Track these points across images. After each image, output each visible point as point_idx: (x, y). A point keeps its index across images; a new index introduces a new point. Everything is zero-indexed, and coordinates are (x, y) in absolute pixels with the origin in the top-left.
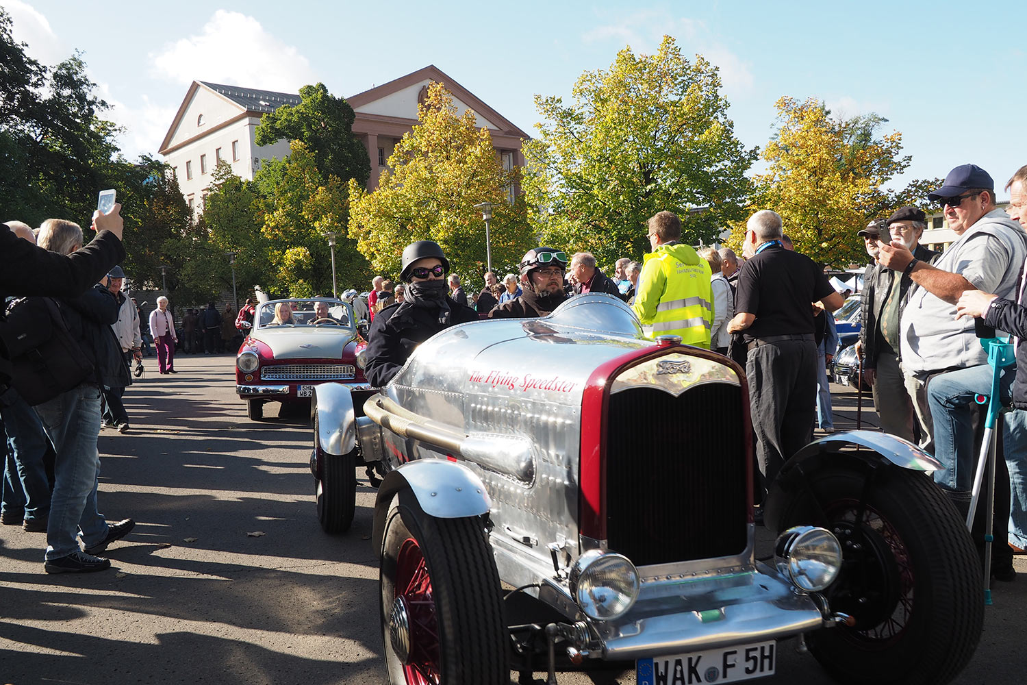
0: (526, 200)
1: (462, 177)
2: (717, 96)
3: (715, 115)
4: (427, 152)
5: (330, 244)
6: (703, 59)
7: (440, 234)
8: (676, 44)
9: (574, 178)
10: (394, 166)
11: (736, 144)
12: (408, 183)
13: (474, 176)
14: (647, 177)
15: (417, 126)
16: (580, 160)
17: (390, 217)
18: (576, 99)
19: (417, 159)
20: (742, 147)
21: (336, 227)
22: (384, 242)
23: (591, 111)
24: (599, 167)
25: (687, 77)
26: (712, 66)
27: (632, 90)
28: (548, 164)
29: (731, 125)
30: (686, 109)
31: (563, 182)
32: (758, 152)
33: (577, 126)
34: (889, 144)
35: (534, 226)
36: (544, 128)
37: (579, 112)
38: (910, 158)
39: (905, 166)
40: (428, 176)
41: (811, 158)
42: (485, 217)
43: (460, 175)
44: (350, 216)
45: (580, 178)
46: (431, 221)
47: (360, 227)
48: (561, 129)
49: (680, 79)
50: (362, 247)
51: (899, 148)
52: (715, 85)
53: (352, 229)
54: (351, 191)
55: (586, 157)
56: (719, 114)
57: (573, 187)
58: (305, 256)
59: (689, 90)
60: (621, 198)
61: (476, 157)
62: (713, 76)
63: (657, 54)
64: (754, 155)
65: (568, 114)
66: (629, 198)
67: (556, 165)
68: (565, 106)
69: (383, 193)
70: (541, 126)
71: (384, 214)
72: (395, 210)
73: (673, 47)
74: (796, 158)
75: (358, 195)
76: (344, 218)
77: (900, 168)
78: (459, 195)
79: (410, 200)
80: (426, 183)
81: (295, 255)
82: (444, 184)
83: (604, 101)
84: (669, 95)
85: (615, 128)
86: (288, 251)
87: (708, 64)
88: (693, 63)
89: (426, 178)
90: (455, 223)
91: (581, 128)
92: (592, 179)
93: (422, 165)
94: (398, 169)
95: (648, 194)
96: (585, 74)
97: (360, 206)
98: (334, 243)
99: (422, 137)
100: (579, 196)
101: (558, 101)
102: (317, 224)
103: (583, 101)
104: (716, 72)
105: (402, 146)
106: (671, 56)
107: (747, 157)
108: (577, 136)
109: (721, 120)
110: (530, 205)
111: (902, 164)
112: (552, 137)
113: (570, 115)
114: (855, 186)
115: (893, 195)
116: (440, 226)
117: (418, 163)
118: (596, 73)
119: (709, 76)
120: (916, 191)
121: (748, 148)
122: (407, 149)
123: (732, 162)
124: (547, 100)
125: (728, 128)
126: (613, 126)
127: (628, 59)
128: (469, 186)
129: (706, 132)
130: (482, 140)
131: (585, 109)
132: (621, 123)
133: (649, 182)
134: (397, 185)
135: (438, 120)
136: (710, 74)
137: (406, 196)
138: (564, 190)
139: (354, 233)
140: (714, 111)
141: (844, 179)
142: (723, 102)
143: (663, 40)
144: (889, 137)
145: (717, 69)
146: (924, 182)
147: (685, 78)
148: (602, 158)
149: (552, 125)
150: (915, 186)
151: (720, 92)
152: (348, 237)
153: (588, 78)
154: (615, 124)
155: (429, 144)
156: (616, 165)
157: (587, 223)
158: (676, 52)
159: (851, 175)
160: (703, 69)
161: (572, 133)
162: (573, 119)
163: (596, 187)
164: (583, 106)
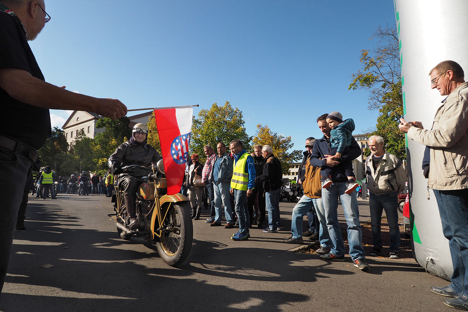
4: (151, 130)
6: (237, 109)
8: (230, 104)
9: (197, 140)
11: (246, 135)
15: (148, 122)
16: (199, 135)
18: (199, 117)
20: (248, 136)
23: (204, 121)
24: (206, 137)
25: (232, 113)
27: (216, 116)
29: (245, 129)
30: (232, 122)
31: (194, 141)
33: (199, 125)
34: (288, 140)
38: (293, 144)
39: (292, 146)
40: (151, 137)
41: (266, 142)
45: (199, 140)
48: (194, 126)
51: (290, 141)
52: (241, 117)
55: (201, 134)
56: (242, 125)
57: (197, 143)
59: (233, 117)
62: (240, 114)
63: (224, 106)
64: (251, 138)
67: (192, 136)
68: (196, 118)
77: (291, 146)
81: (103, 160)
83: (208, 118)
84: (228, 119)
87: (239, 110)
88: (235, 110)
91: (201, 126)
96: (203, 110)
99: (149, 126)
100: (199, 146)
101: (194, 117)
102: (111, 151)
103: (202, 118)
104: (241, 113)
106: (228, 107)
107: (249, 139)
109: (242, 127)
113: (197, 121)
114: (279, 151)
115: (289, 154)
118: (206, 110)
120: (295, 153)
121: (250, 136)
127: (215, 106)
129: (238, 129)
131: (202, 120)
132: (213, 124)
138: (194, 144)
140: (240, 124)
141: (276, 149)
142: (243, 121)
143: (226, 102)
144: (288, 138)
145: (241, 112)
146: (297, 151)
148: (206, 135)
150: (294, 152)
151: (242, 119)
153: (203, 112)
155: (152, 128)
156: (211, 137)
157: (201, 155)
158: (230, 106)
159: (278, 148)
160: (237, 112)
161: (198, 127)
162: (198, 123)
163: (204, 143)
164: (201, 119)
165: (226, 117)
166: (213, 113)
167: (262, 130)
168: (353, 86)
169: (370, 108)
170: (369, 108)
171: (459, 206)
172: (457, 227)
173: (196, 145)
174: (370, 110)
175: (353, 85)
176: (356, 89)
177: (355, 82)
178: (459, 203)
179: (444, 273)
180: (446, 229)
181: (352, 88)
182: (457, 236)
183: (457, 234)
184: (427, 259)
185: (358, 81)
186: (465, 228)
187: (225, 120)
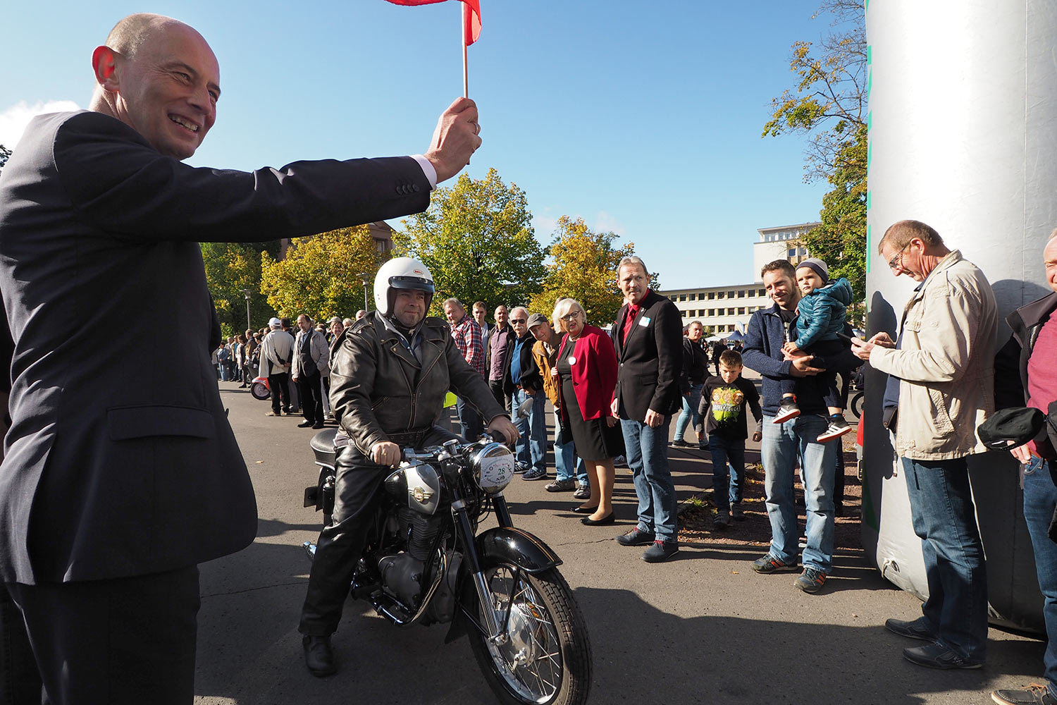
1: (348, 254)
2: (524, 211)
3: (523, 223)
5: (246, 298)
6: (515, 185)
7: (331, 294)
8: (498, 174)
9: (428, 259)
10: (297, 244)
11: (536, 243)
12: (307, 256)
13: (356, 254)
14: (478, 262)
16: (432, 247)
17: (293, 280)
20: (539, 246)
21: (252, 286)
22: (288, 297)
23: (441, 214)
24: (446, 253)
25: (505, 196)
26: (521, 191)
27: (469, 202)
28: (410, 249)
29: (533, 231)
30: (504, 217)
32: (549, 250)
33: (430, 224)
36: (408, 223)
37: (434, 214)
40: (323, 252)
41: (581, 256)
42: (364, 283)
43: (346, 253)
44: (262, 278)
45: (433, 259)
46: (324, 284)
47: (270, 286)
48: (420, 226)
49: (500, 198)
50: (271, 301)
52: (523, 203)
53: (264, 288)
54: (264, 260)
55: (437, 245)
56: (526, 223)
58: (226, 306)
59: (506, 205)
60: (461, 274)
61: (358, 240)
62: (522, 197)
63: (485, 180)
64: (547, 251)
65: (425, 216)
66: (466, 275)
67: (416, 249)
69: (288, 263)
70: (406, 222)
71: (288, 278)
72: (297, 276)
73: (496, 176)
74: (571, 255)
75: (268, 263)
76: (257, 279)
78: (346, 267)
79: (308, 268)
80: (321, 257)
81: (218, 305)
82: (335, 259)
83: (449, 208)
84: (493, 208)
85: (457, 227)
87: (519, 189)
88: (510, 188)
89: (320, 254)
90: (342, 286)
91: (434, 225)
92: (441, 261)
93: (318, 244)
94: (300, 246)
95: (478, 273)
97: (269, 270)
98: (250, 297)
102: (236, 283)
103: (436, 207)
104: (524, 195)
106: (494, 182)
107: (542, 253)
108: (430, 230)
109: (527, 227)
112: (413, 230)
116: (330, 288)
118: (444, 189)
121: (543, 246)
123: (533, 255)
125: (531, 232)
126: (456, 225)
127: (466, 181)
128: (353, 260)
129: (518, 234)
130: (363, 230)
132: (461, 223)
133: (479, 265)
134: (300, 257)
136: (520, 196)
137: (306, 266)
139: (265, 291)
140: (523, 221)
141: (600, 271)
142: (528, 215)
143: (489, 171)
144: (627, 246)
145: (525, 193)
147: (504, 197)
148: (448, 246)
151: (527, 209)
152: (261, 293)
156: (458, 252)
158: (498, 180)
159: (605, 268)
160: (515, 192)
161: (427, 228)
162: (428, 219)
163: (443, 266)
165: (490, 205)
166: (461, 196)
167: (571, 230)
168: (773, 128)
169: (807, 179)
170: (805, 179)
171: (943, 486)
172: (936, 522)
174: (808, 182)
175: (772, 126)
176: (779, 134)
177: (776, 119)
178: (942, 480)
179: (914, 587)
180: (918, 522)
181: (771, 132)
182: (935, 538)
183: (936, 534)
184: (886, 561)
185: (784, 117)
186: (949, 524)
187: (488, 211)
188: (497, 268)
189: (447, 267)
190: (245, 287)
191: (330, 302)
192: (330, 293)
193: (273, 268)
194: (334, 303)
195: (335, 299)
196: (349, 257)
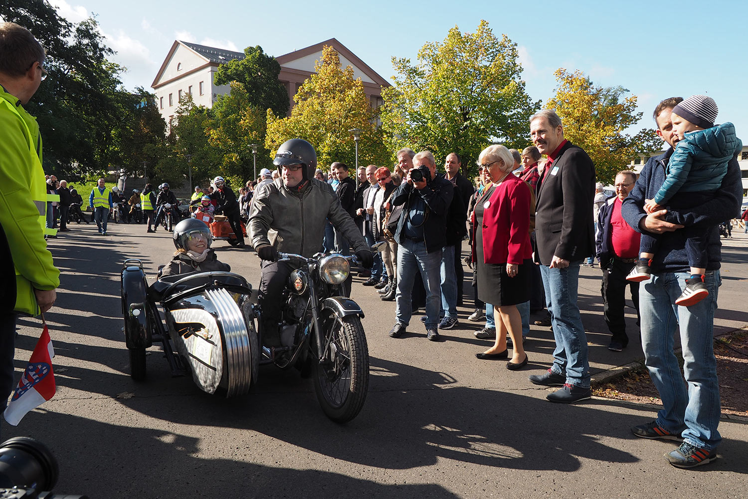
0: (383, 128)
1: (342, 110)
2: (515, 64)
3: (513, 76)
4: (320, 93)
5: (253, 152)
6: (507, 37)
8: (490, 26)
9: (415, 115)
10: (298, 101)
11: (527, 97)
12: (305, 113)
13: (350, 111)
14: (465, 116)
15: (314, 75)
16: (421, 103)
18: (419, 61)
19: (313, 98)
20: (530, 100)
21: (259, 141)
23: (430, 69)
24: (432, 108)
25: (495, 48)
26: (513, 43)
27: (458, 57)
28: (398, 104)
29: (524, 84)
30: (493, 71)
31: (408, 117)
32: (541, 104)
33: (419, 79)
34: (629, 104)
35: (387, 146)
36: (398, 79)
37: (422, 70)
38: (642, 114)
39: (638, 119)
40: (320, 109)
41: (576, 111)
42: (355, 139)
43: (340, 110)
44: (266, 134)
45: (420, 115)
46: (320, 139)
47: (273, 141)
48: (409, 81)
49: (491, 51)
51: (635, 106)
52: (514, 56)
53: (268, 143)
54: (268, 117)
55: (424, 100)
57: (414, 121)
58: (236, 159)
59: (496, 58)
60: (446, 130)
61: (352, 98)
62: (513, 49)
63: (476, 33)
64: (538, 106)
65: (414, 71)
66: (451, 130)
67: (403, 105)
68: (412, 65)
69: (289, 120)
70: (396, 78)
71: (287, 133)
72: (296, 131)
73: (487, 28)
74: (566, 110)
75: (272, 120)
76: (263, 135)
77: (634, 120)
78: (340, 123)
79: (306, 124)
80: (317, 113)
81: (230, 158)
82: (330, 115)
83: (438, 63)
84: (483, 62)
85: (444, 81)
86: (225, 155)
87: (510, 41)
88: (501, 40)
89: (317, 110)
90: (335, 142)
91: (422, 81)
92: (427, 116)
93: (316, 102)
94: (300, 103)
95: (464, 128)
96: (427, 44)
97: (273, 125)
98: (256, 152)
99: (316, 82)
100: (419, 127)
101: (407, 62)
103: (425, 62)
104: (515, 47)
105: (303, 88)
106: (485, 34)
107: (533, 107)
108: (419, 86)
109: (517, 80)
110: (385, 132)
111: (637, 118)
112: (402, 86)
113: (415, 71)
114: (604, 131)
115: (629, 138)
116: (325, 143)
117: (314, 100)
118: (435, 44)
119: (510, 50)
120: (644, 136)
121: (534, 101)
122: (306, 90)
123: (523, 109)
124: (400, 61)
125: (522, 86)
126: (443, 80)
127: (456, 35)
128: (347, 117)
129: (506, 87)
130: (357, 87)
131: (426, 68)
132: (448, 78)
133: (466, 120)
134: (299, 114)
135: (328, 71)
136: (511, 48)
137: (304, 122)
138: (408, 122)
139: (269, 146)
140: (512, 74)
141: (597, 126)
142: (519, 67)
143: (480, 23)
144: (629, 99)
145: (516, 45)
146: (650, 130)
147: (494, 50)
148: (435, 102)
149: (403, 78)
150: (644, 132)
151: (517, 61)
152: (265, 147)
153: (428, 47)
154: (444, 78)
155: (321, 88)
156: (444, 107)
157: (423, 146)
158: (489, 32)
159: (602, 123)
160: (506, 44)
161: (416, 84)
162: (417, 74)
163: (430, 121)
164: (425, 66)
165: (480, 58)
166: (450, 50)
167: (568, 82)
173: (413, 126)
187: (477, 64)
188: (483, 123)
189: (433, 122)
190: (253, 142)
191: (324, 157)
192: (324, 148)
193: (275, 125)
194: (328, 157)
195: (329, 154)
196: (343, 113)
